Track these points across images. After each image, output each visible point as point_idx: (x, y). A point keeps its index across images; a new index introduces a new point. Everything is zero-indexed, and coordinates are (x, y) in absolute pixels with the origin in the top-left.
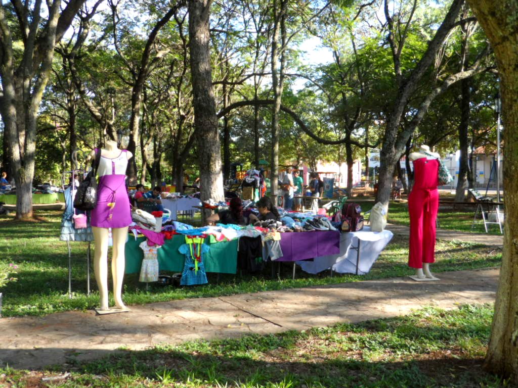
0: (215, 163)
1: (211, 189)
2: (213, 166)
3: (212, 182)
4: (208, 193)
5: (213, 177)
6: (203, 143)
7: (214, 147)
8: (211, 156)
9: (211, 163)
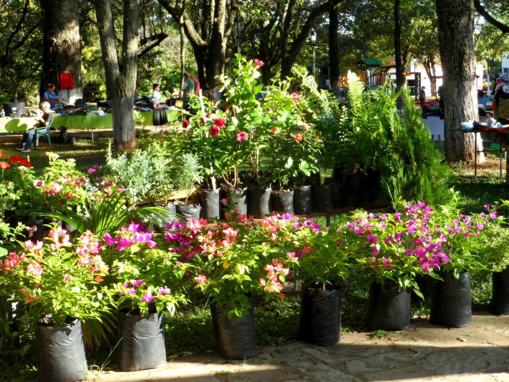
0: (469, 65)
1: (464, 102)
2: (467, 69)
3: (466, 93)
4: (460, 110)
5: (466, 84)
6: (452, 35)
7: (467, 39)
8: (464, 53)
9: (465, 64)
